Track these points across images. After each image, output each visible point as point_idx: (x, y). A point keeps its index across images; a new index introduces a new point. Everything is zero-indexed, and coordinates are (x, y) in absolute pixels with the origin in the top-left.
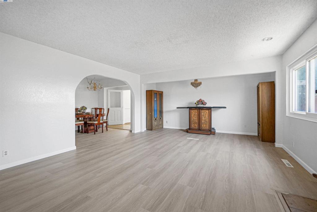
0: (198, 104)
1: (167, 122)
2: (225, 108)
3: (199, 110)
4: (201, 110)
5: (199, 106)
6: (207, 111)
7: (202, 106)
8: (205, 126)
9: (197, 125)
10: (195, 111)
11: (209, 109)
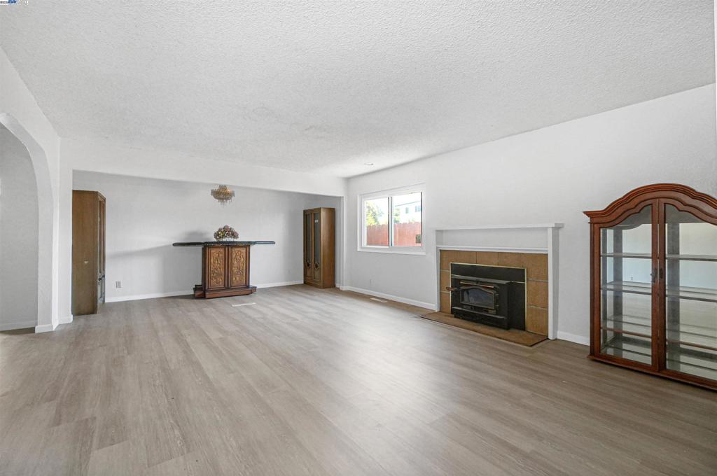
0: (224, 236)
1: (118, 285)
2: (273, 243)
3: (228, 250)
4: (232, 248)
5: (224, 240)
6: (243, 250)
7: (232, 240)
8: (238, 278)
9: (221, 280)
10: (219, 250)
11: (247, 245)
